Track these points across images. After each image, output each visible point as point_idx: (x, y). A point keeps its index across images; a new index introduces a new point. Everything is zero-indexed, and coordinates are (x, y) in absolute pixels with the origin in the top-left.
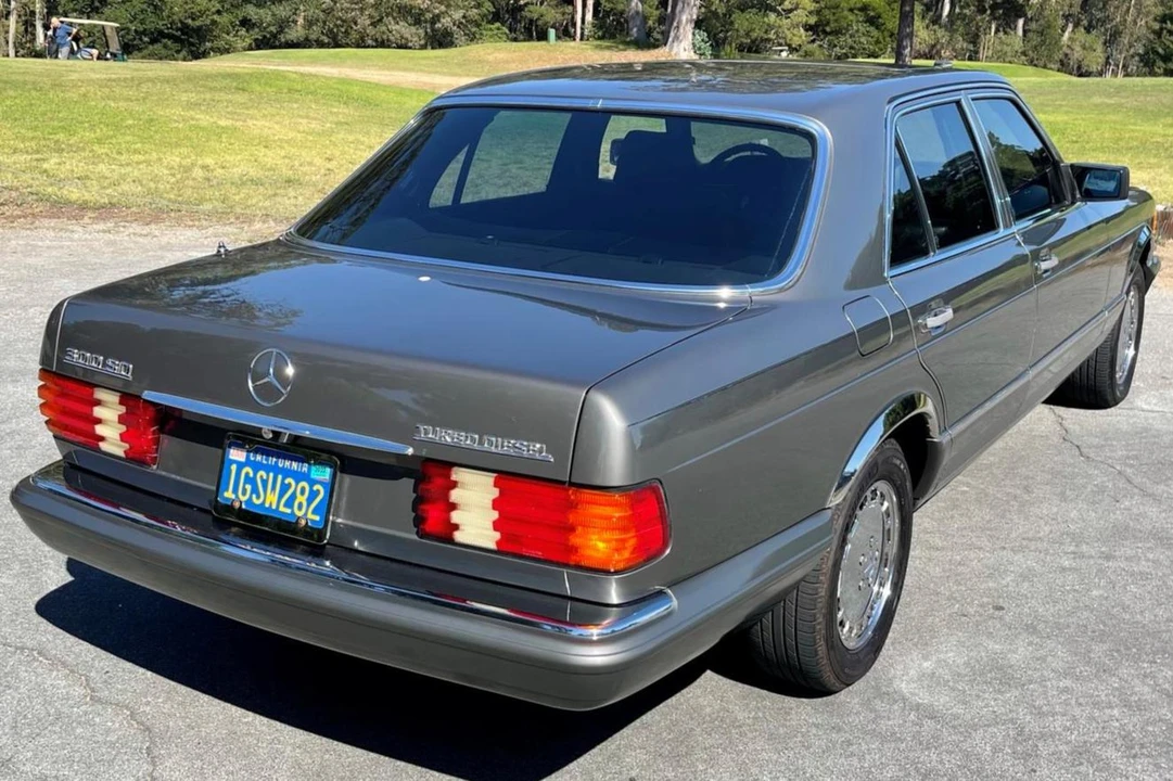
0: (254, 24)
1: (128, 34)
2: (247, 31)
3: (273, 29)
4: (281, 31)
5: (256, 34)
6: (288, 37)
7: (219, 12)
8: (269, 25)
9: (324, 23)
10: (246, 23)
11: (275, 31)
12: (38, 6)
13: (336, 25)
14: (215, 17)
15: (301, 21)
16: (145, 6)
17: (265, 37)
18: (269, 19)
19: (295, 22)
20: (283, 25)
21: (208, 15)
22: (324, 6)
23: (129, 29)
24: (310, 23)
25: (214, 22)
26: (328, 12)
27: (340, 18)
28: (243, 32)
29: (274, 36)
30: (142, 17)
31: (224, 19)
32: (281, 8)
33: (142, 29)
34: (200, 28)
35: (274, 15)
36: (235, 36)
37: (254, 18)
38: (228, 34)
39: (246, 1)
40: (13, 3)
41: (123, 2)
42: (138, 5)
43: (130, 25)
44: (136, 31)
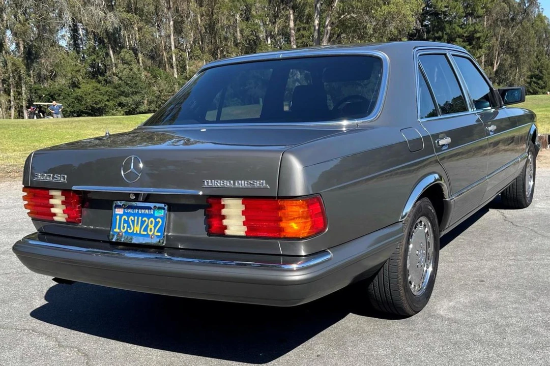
0: (125, 105)
1: (67, 113)
2: (122, 108)
3: (133, 106)
4: (137, 107)
5: (126, 109)
6: (140, 109)
7: (108, 100)
8: (131, 105)
9: (157, 102)
10: (121, 104)
11: (134, 107)
12: (24, 103)
13: (162, 103)
14: (106, 103)
15: (146, 102)
16: (73, 100)
17: (130, 110)
18: (131, 102)
19: (143, 103)
20: (138, 104)
21: (103, 102)
22: (156, 95)
23: (67, 111)
24: (150, 103)
25: (106, 105)
26: (158, 97)
27: (163, 100)
28: (120, 109)
29: (134, 110)
30: (72, 105)
31: (111, 103)
32: (136, 97)
33: (73, 110)
34: (100, 108)
35: (133, 100)
36: (116, 110)
37: (124, 102)
38: (113, 110)
39: (120, 95)
40: (12, 103)
41: (63, 99)
42: (70, 100)
43: (67, 109)
44: (70, 111)
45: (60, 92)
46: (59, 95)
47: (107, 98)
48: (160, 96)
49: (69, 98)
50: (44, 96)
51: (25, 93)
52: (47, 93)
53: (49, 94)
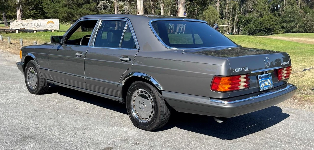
2: (283, 29)
3: (289, 29)
5: (285, 30)
6: (293, 31)
7: (276, 25)
9: (304, 27)
10: (283, 27)
12: (235, 24)
14: (275, 26)
16: (258, 24)
17: (287, 31)
18: (289, 26)
19: (296, 27)
20: (292, 27)
21: (273, 26)
22: (304, 23)
23: (253, 29)
24: (300, 27)
25: (274, 27)
27: (308, 26)
28: (282, 29)
30: (257, 26)
32: (292, 23)
33: (256, 29)
34: (270, 29)
36: (280, 30)
37: (285, 26)
38: (278, 30)
39: (283, 22)
40: (229, 23)
41: (253, 23)
42: (256, 23)
43: (254, 28)
44: (255, 29)
45: (252, 19)
46: (251, 21)
47: (276, 23)
48: (306, 23)
49: (256, 22)
50: (243, 21)
51: (236, 19)
52: (245, 19)
53: (246, 20)
